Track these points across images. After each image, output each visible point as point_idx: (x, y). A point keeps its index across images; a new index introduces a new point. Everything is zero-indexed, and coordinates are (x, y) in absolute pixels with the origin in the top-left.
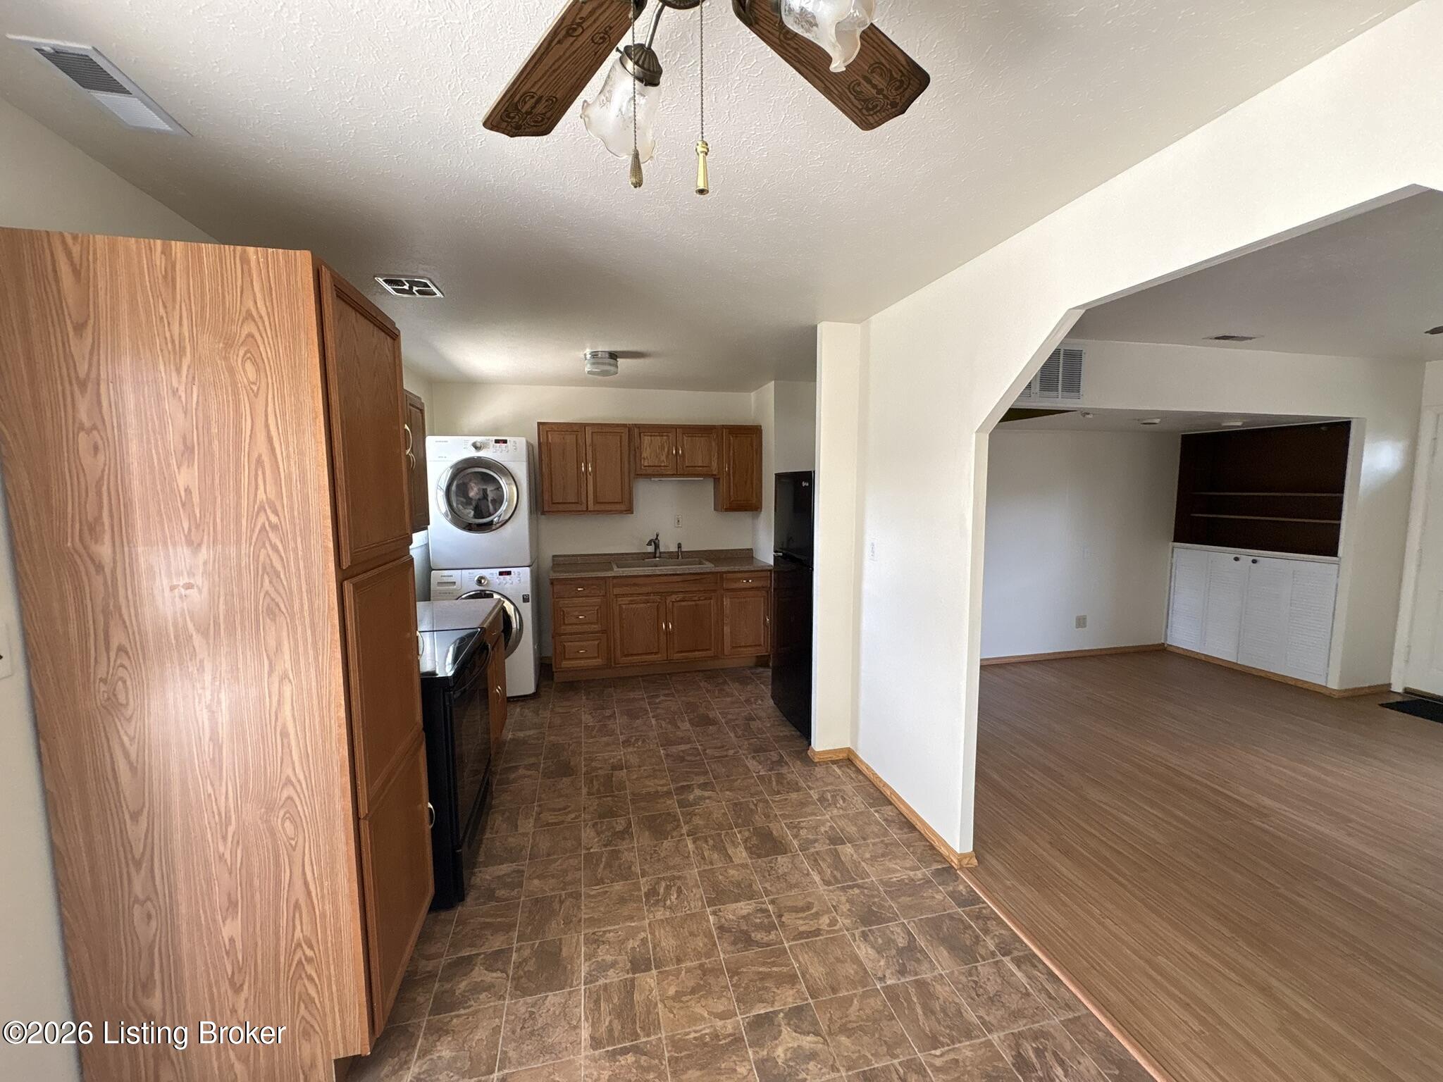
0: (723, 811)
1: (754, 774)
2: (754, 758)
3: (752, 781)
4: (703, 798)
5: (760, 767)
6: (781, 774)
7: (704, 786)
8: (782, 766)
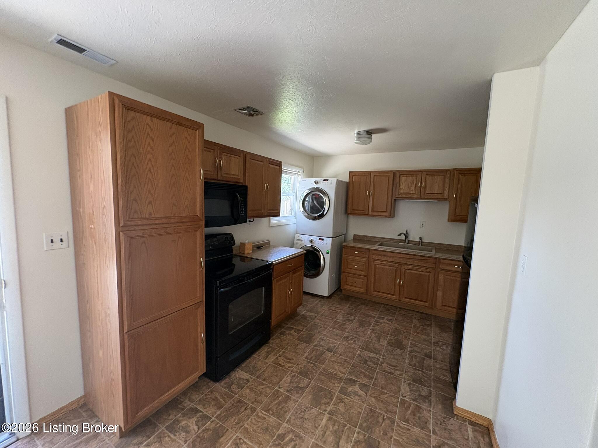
0: (360, 410)
1: (401, 397)
2: (410, 384)
3: (395, 401)
4: (356, 394)
5: (408, 393)
6: (420, 408)
7: (364, 386)
8: (425, 402)
